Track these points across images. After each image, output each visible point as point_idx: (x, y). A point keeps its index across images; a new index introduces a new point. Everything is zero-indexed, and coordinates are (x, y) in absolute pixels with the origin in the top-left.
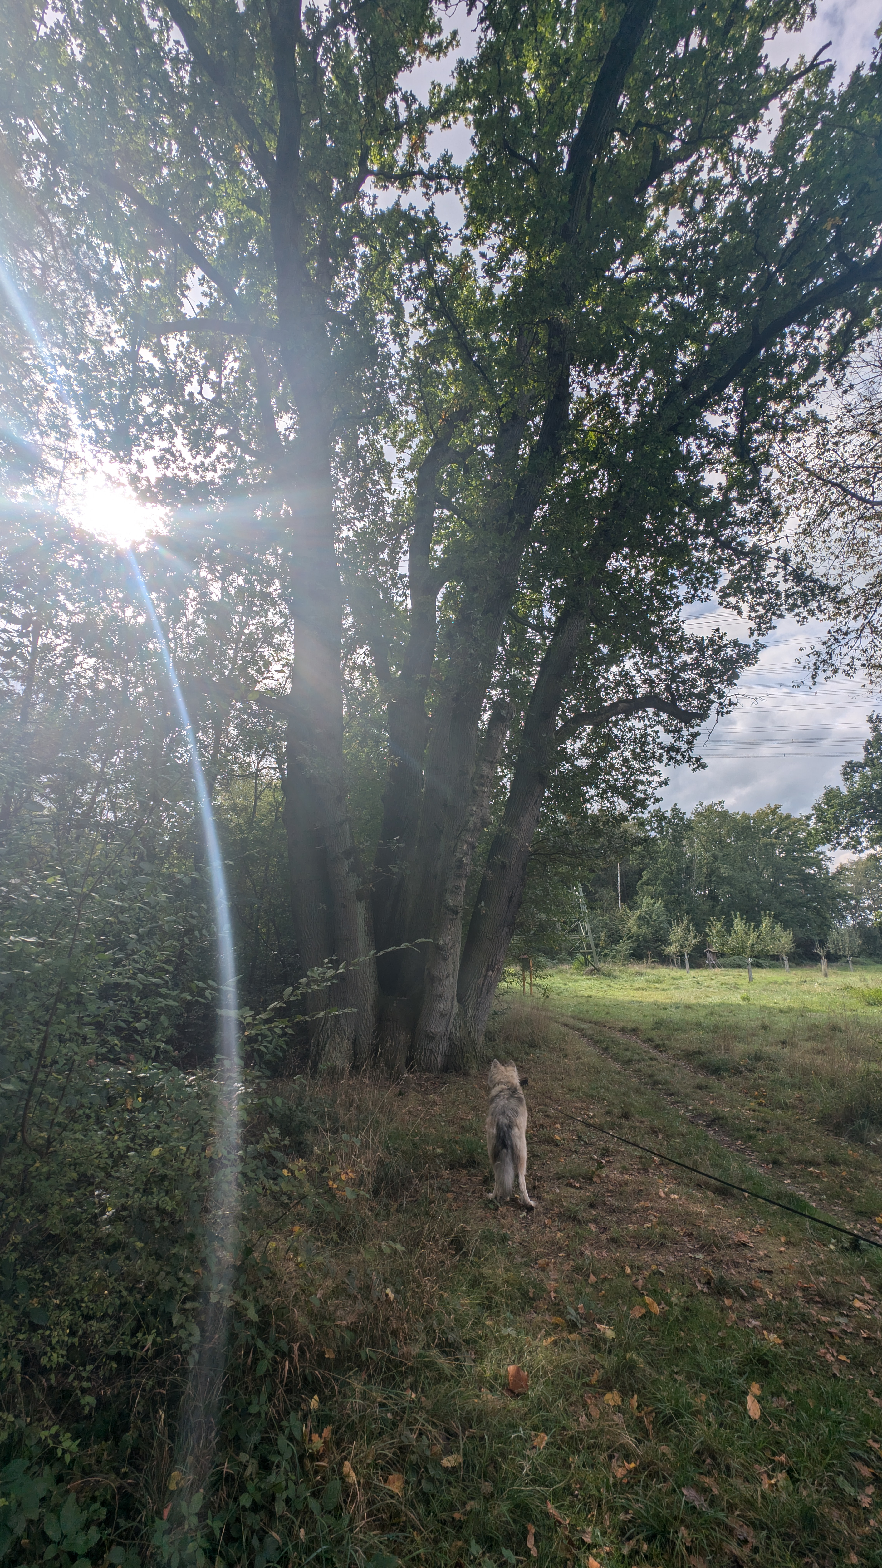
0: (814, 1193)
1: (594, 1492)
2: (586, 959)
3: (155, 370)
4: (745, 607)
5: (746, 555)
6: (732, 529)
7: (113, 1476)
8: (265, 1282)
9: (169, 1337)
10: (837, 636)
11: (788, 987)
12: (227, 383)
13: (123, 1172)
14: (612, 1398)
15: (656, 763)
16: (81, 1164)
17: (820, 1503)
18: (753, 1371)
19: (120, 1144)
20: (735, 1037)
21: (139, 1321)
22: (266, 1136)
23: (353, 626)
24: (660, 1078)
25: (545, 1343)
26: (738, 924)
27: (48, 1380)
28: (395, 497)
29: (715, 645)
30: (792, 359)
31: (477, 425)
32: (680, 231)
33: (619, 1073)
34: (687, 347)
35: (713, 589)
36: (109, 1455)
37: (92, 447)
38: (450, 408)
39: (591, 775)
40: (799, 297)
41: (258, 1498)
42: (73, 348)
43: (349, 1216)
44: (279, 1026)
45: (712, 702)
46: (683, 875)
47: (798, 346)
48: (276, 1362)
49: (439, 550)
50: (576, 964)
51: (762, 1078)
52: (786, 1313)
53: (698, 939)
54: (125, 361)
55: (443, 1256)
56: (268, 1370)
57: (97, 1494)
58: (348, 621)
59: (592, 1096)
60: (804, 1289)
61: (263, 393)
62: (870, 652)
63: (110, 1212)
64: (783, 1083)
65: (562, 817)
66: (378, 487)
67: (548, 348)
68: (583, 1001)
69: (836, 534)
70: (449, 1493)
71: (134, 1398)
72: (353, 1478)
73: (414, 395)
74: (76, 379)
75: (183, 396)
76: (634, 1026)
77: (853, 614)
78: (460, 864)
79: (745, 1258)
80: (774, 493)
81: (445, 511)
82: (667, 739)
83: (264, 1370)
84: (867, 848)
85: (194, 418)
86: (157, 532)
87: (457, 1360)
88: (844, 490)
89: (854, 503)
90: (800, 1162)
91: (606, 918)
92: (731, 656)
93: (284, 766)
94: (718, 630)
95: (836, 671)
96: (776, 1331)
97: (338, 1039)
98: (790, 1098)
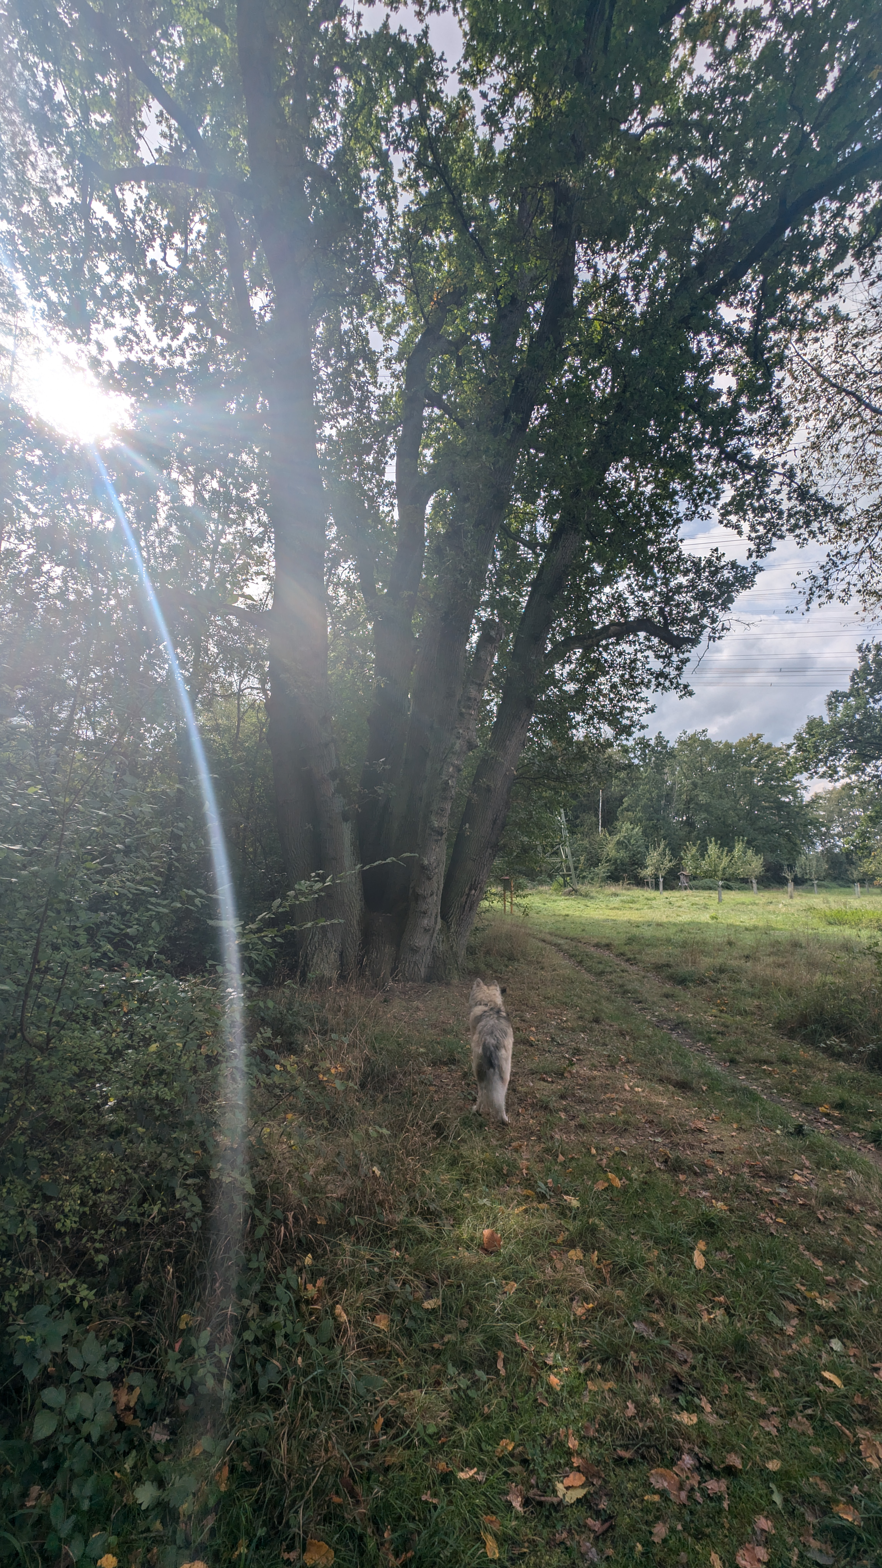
0: (765, 1087)
1: (558, 1327)
2: (565, 881)
3: (111, 229)
4: (746, 527)
5: (751, 469)
6: (739, 439)
7: (128, 1319)
8: (260, 1161)
9: (173, 1206)
10: (836, 561)
11: (755, 908)
12: (194, 251)
13: (122, 1066)
14: (575, 1254)
15: (644, 689)
16: (80, 1060)
17: (751, 1332)
18: (700, 1231)
19: (118, 1041)
20: (702, 952)
21: (145, 1194)
22: (259, 1035)
23: (336, 538)
24: (629, 987)
25: (516, 1211)
26: (713, 849)
27: (64, 1242)
28: (381, 392)
29: (713, 566)
30: (819, 242)
31: (472, 310)
32: (708, 76)
33: (592, 983)
34: (705, 224)
35: (715, 505)
36: (123, 1302)
37: (45, 322)
38: (442, 289)
39: (578, 701)
40: (834, 164)
41: (260, 1333)
42: (14, 196)
43: (338, 1105)
44: (269, 935)
45: (705, 627)
46: (663, 802)
47: (827, 226)
48: (273, 1228)
49: (428, 453)
50: (555, 885)
51: (724, 988)
52: (734, 1186)
53: (674, 863)
54: (75, 216)
55: (425, 1139)
56: (265, 1234)
57: (114, 1332)
58: (332, 533)
59: (566, 1004)
60: (751, 1166)
61: (235, 262)
62: (867, 578)
63: (111, 1103)
64: (744, 993)
65: (548, 743)
66: (363, 379)
67: (554, 219)
68: (561, 919)
69: (845, 449)
70: (430, 1328)
71: (144, 1256)
72: (344, 1318)
73: (403, 272)
74: (20, 237)
75: (145, 265)
76: (607, 941)
77: (854, 537)
78: (446, 787)
79: (700, 1141)
80: (785, 401)
81: (436, 409)
82: (656, 665)
83: (262, 1233)
84: (843, 777)
85: (159, 292)
86: (123, 425)
87: (437, 1225)
88: (859, 399)
89: (867, 414)
90: (754, 1061)
91: (586, 842)
92: (728, 578)
93: (268, 686)
94: (716, 550)
95: (830, 597)
96: (724, 1200)
97: (325, 951)
98: (749, 1005)
